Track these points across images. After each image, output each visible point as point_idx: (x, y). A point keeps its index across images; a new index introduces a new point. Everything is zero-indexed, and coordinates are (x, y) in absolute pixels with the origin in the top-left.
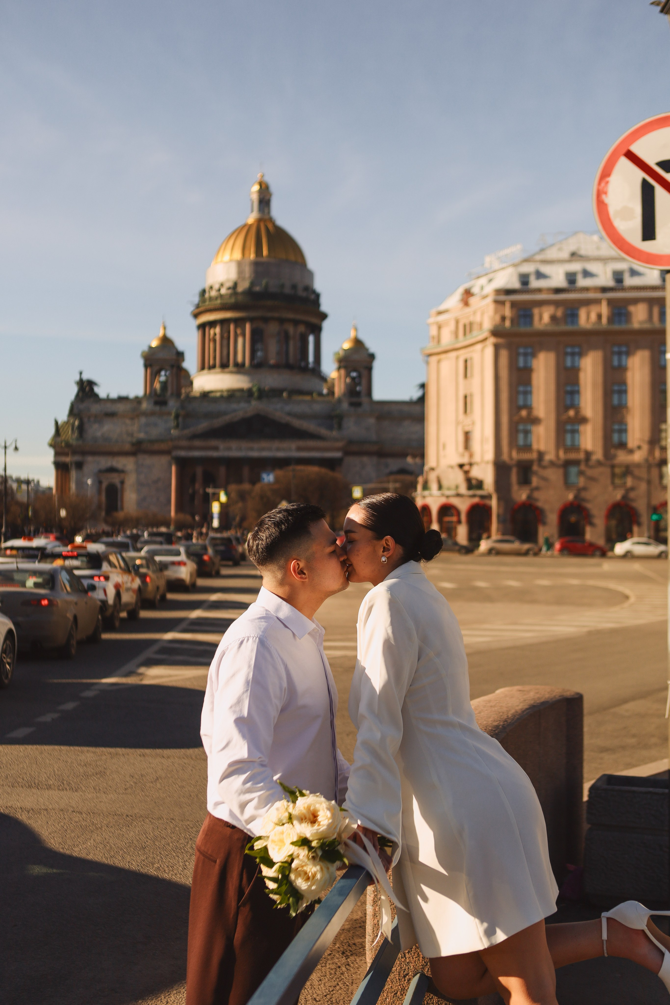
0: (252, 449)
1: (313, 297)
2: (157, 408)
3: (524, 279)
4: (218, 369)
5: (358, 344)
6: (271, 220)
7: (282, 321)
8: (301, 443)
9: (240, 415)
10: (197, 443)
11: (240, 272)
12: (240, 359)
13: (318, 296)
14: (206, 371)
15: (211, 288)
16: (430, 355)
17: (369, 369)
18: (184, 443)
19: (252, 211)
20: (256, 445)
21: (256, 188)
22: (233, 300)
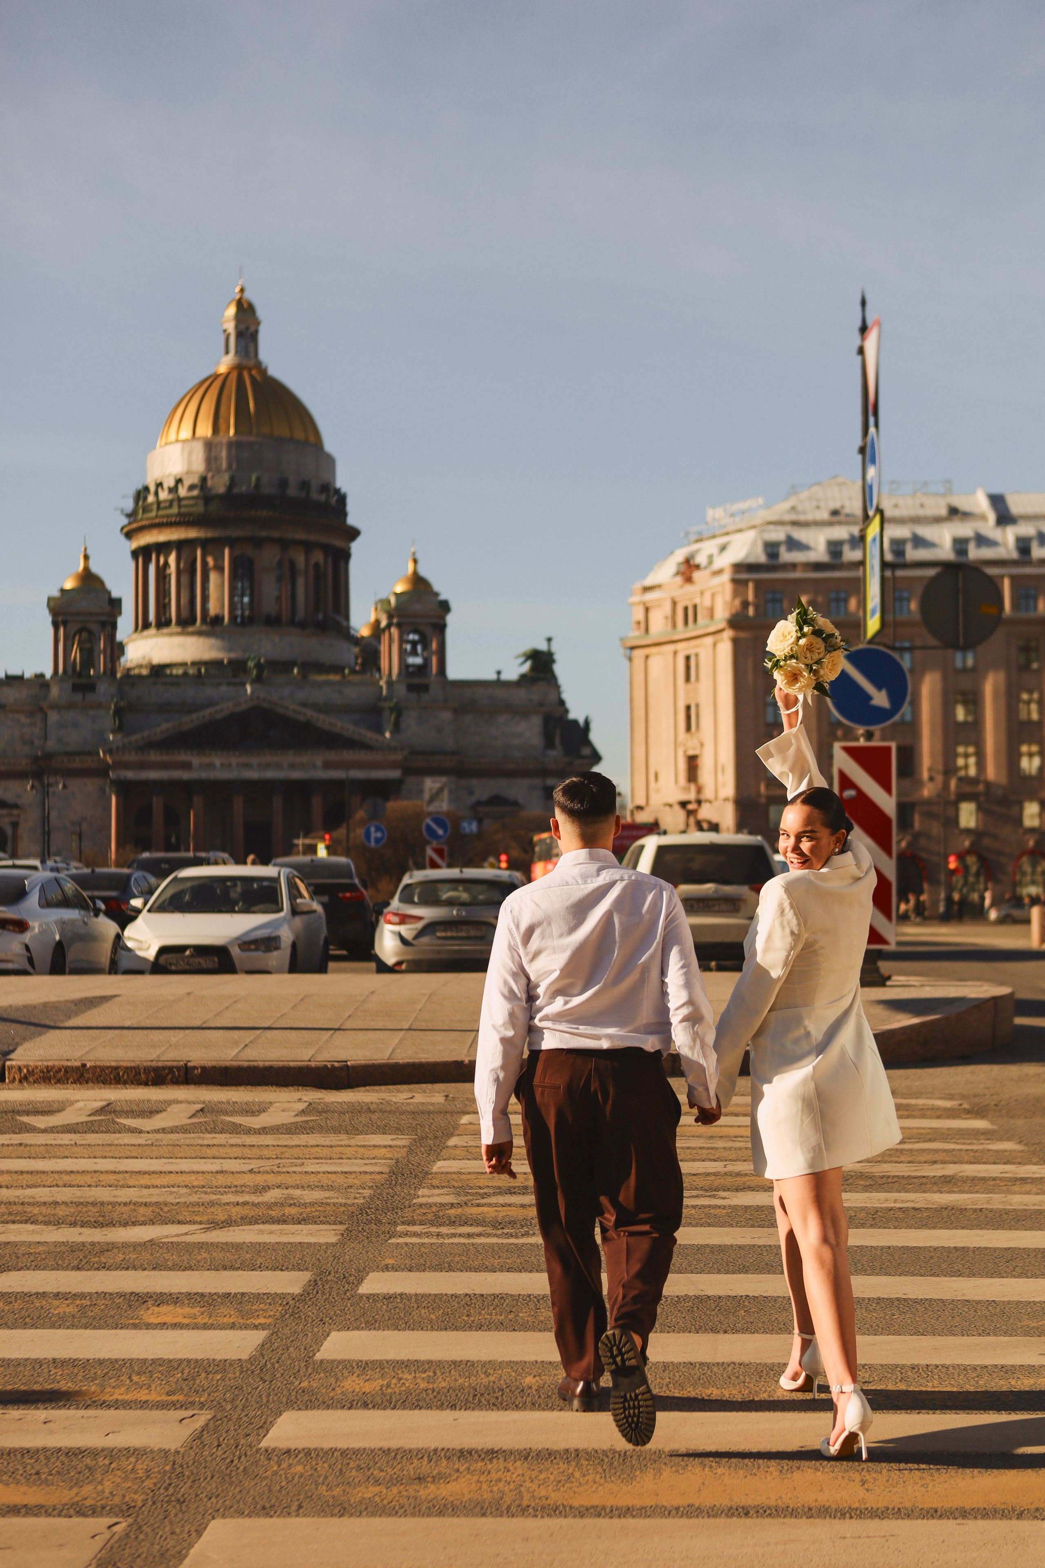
0: (248, 766)
1: (334, 500)
2: (78, 697)
3: (771, 549)
4: (174, 628)
5: (419, 583)
6: (258, 365)
7: (285, 544)
8: (333, 756)
9: (226, 708)
10: (154, 756)
11: (210, 460)
12: (213, 608)
13: (342, 499)
14: (152, 631)
15: (159, 485)
16: (633, 648)
17: (441, 628)
18: (133, 757)
19: (227, 352)
20: (254, 761)
21: (231, 311)
22: (200, 509)
